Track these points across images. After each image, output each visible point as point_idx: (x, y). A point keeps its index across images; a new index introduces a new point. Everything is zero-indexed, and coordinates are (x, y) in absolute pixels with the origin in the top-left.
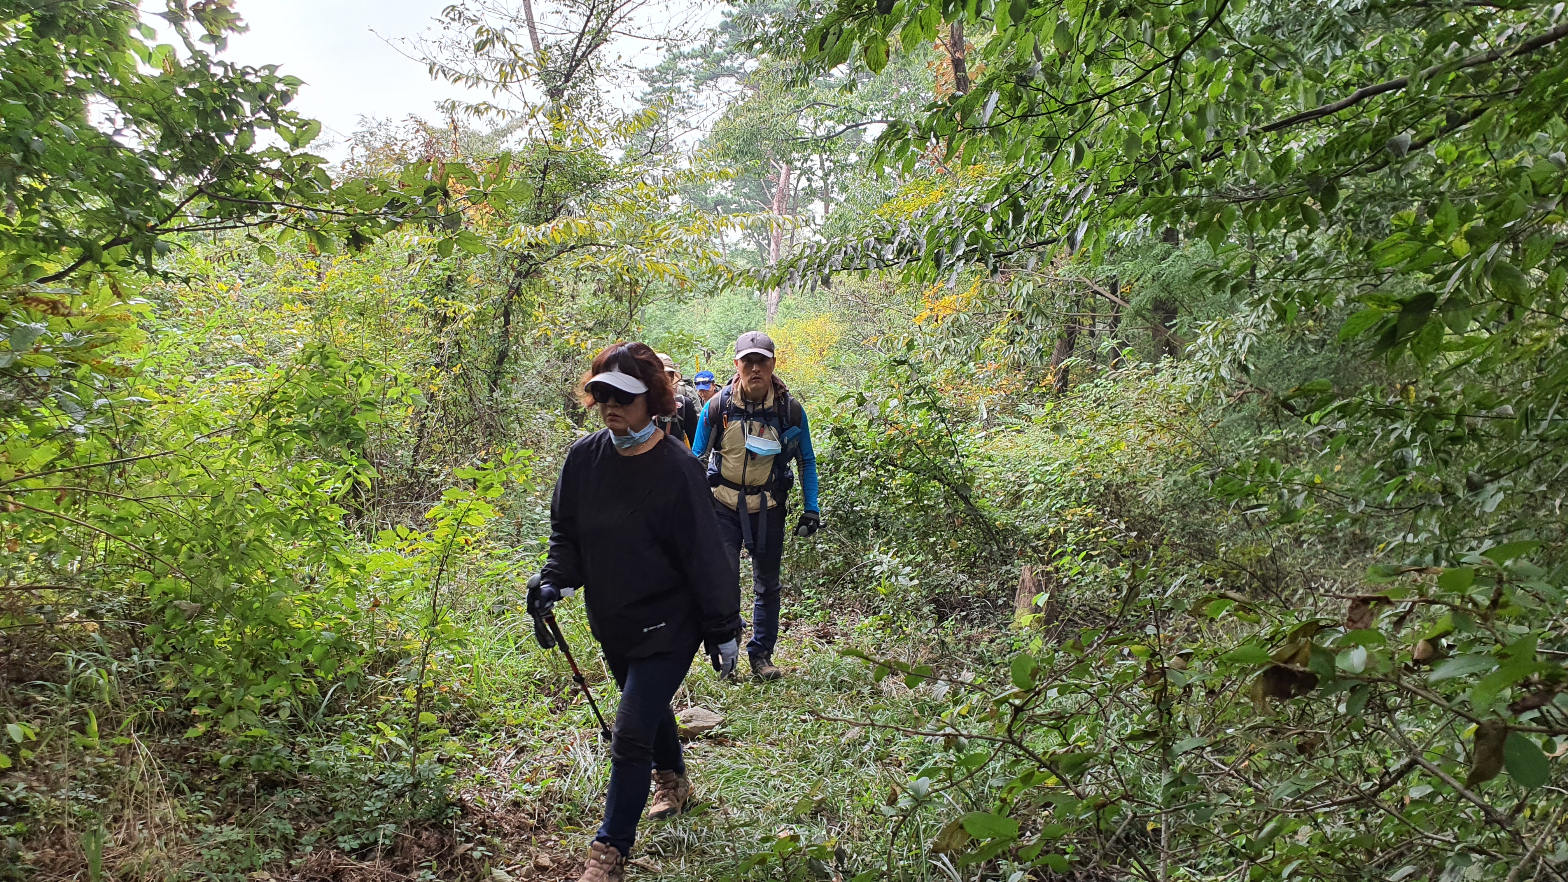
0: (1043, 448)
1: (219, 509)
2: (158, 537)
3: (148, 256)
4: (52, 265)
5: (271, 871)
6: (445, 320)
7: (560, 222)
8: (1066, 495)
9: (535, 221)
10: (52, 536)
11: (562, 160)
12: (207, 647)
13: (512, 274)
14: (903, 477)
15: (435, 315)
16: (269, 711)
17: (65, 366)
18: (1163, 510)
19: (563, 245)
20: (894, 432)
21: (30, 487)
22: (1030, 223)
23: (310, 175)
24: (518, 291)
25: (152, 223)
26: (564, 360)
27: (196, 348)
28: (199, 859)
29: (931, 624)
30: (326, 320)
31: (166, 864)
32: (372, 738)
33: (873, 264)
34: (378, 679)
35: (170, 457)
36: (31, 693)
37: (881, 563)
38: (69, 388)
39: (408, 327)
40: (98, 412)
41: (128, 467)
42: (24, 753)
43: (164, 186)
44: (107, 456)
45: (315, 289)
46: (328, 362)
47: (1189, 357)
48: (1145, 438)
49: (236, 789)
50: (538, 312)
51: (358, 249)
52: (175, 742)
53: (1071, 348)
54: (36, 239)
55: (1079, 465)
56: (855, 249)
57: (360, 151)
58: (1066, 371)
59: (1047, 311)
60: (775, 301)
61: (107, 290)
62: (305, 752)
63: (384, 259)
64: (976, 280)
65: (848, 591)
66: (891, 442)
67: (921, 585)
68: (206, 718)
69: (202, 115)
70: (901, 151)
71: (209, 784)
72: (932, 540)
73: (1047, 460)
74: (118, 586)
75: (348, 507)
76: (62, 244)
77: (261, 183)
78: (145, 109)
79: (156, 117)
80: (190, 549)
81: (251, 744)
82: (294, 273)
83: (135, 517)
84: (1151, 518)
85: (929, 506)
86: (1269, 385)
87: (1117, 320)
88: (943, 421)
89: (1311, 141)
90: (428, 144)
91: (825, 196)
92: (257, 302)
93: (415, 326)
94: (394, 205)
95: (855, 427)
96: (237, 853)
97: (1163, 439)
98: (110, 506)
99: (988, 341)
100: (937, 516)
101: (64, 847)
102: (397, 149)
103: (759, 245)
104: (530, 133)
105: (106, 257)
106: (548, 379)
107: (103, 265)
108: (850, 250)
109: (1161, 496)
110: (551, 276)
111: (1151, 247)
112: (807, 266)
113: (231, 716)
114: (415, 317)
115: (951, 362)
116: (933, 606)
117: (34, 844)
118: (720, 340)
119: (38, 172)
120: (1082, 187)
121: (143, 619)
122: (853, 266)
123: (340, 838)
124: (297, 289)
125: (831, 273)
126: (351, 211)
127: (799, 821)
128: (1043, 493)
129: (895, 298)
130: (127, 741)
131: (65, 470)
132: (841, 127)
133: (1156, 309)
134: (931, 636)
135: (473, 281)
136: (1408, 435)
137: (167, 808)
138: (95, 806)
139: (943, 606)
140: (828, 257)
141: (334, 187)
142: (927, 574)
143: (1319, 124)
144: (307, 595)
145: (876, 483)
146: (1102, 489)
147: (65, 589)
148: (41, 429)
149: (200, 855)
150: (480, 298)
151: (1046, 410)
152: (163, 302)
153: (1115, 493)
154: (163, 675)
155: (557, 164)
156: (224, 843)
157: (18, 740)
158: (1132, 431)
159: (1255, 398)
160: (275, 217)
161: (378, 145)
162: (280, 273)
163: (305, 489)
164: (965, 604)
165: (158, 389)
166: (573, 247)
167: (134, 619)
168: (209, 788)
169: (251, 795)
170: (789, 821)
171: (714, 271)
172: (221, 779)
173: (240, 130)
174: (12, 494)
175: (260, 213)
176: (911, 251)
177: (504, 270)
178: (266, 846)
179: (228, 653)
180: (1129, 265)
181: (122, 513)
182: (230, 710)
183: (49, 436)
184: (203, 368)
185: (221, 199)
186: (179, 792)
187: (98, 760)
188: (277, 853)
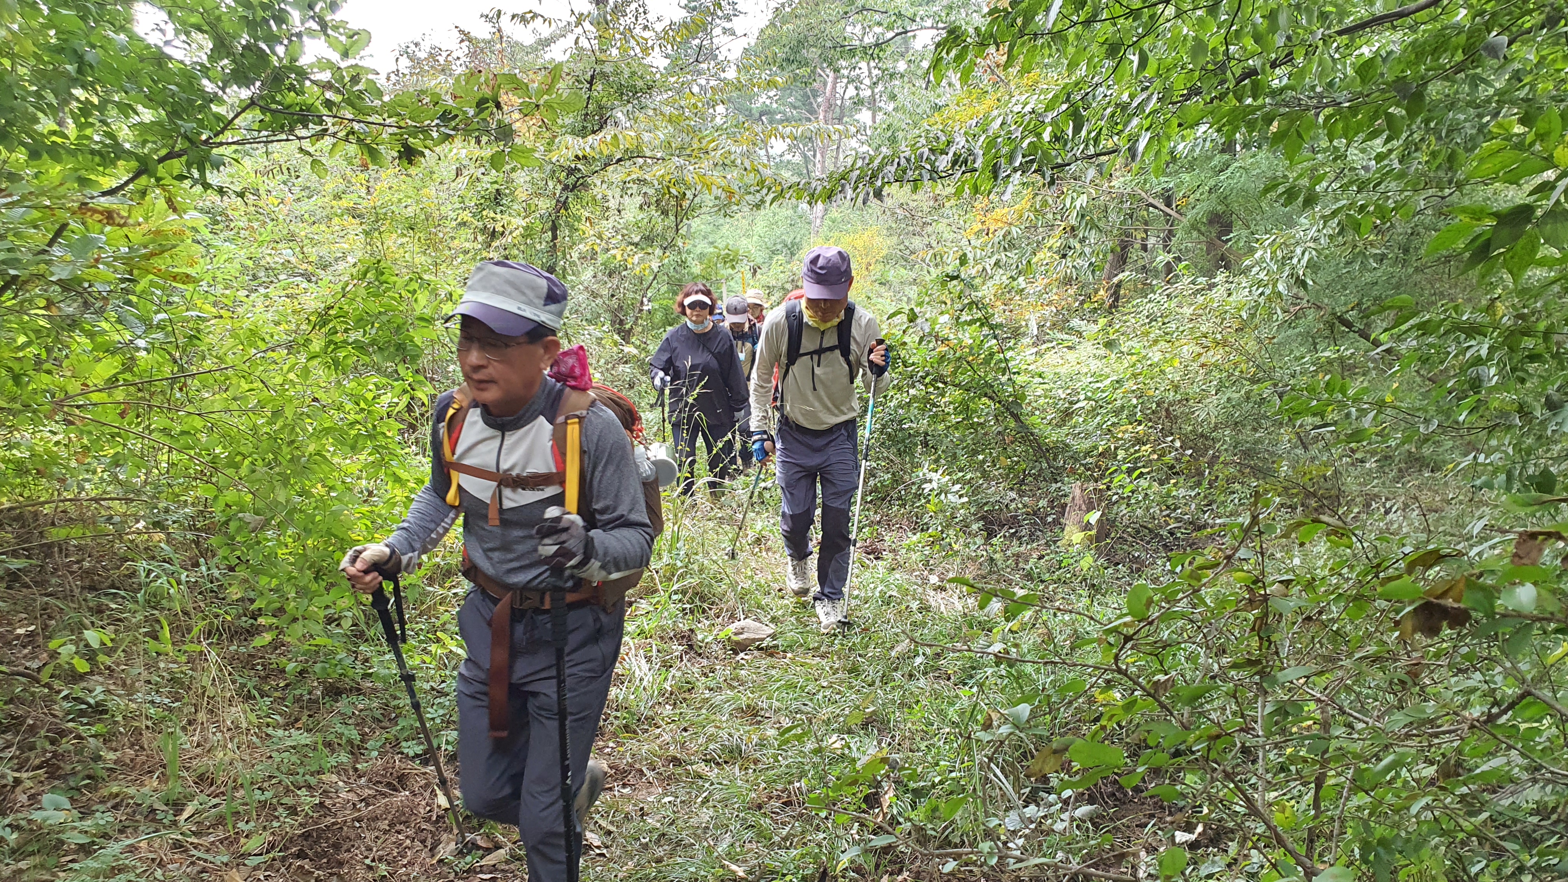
0: (1095, 365)
1: (280, 423)
2: (218, 450)
3: (202, 171)
4: (107, 178)
5: (338, 773)
6: (493, 234)
7: (608, 133)
8: (1117, 412)
9: (582, 132)
10: (119, 449)
11: (608, 68)
12: (271, 558)
13: (559, 187)
14: (953, 394)
15: (484, 230)
16: (330, 620)
17: (123, 280)
18: (1216, 428)
19: (610, 157)
20: (943, 349)
21: (94, 401)
22: (1089, 133)
23: (361, 86)
24: (565, 205)
25: (204, 137)
26: (610, 275)
27: (250, 263)
28: (270, 761)
29: (979, 541)
30: (376, 234)
31: (240, 765)
32: (433, 648)
33: (927, 176)
34: (437, 590)
35: (230, 372)
36: (104, 600)
37: (931, 481)
38: (129, 303)
39: (456, 242)
40: (158, 326)
41: (189, 382)
42: (101, 658)
43: (215, 98)
44: (168, 370)
45: (365, 203)
46: (383, 278)
47: (1245, 272)
48: (1200, 355)
49: (301, 695)
50: (584, 226)
51: (410, 162)
52: (243, 650)
53: (1124, 263)
54: (93, 152)
55: (1131, 383)
56: (908, 160)
57: (404, 62)
58: (1119, 285)
59: (1101, 224)
60: (820, 215)
61: (161, 204)
62: (367, 660)
63: (432, 173)
64: (1027, 192)
65: (895, 508)
66: (942, 358)
67: (969, 503)
68: (270, 628)
69: (251, 25)
70: (959, 58)
71: (276, 690)
72: (981, 457)
73: (1098, 377)
74: (183, 498)
75: (402, 421)
76: (118, 158)
77: (312, 94)
78: (194, 19)
79: (206, 28)
80: (252, 463)
81: (315, 653)
82: (342, 187)
83: (197, 431)
84: (1202, 435)
85: (979, 424)
86: (1326, 300)
87: (1171, 234)
88: (995, 337)
89: (1384, 46)
90: (473, 55)
91: (872, 104)
92: (306, 216)
93: (464, 240)
94: (446, 117)
95: (905, 344)
96: (305, 756)
97: (1215, 356)
98: (172, 420)
99: (1040, 255)
100: (986, 434)
101: (142, 748)
102: (441, 59)
103: (805, 157)
104: (576, 43)
105: (161, 170)
106: (595, 295)
107: (158, 180)
108: (903, 161)
109: (1214, 412)
110: (598, 187)
111: (1210, 158)
112: (859, 178)
113: (295, 625)
114: (466, 233)
115: (1001, 278)
116: (982, 523)
117: (114, 744)
118: (765, 254)
119: (92, 84)
120: (1144, 95)
121: (207, 530)
122: (906, 177)
123: (404, 744)
124: (345, 203)
125: (883, 185)
126: (402, 124)
127: (850, 732)
128: (1094, 409)
129: (946, 211)
130: (198, 648)
131: (127, 383)
132: (890, 35)
133: (1211, 222)
134: (979, 553)
135: (521, 195)
136: (1484, 352)
137: (237, 713)
138: (170, 710)
139: (993, 524)
140: (880, 168)
141: (386, 98)
142: (976, 490)
143: (1394, 28)
144: (365, 509)
145: (926, 400)
146: (1154, 405)
147: (132, 500)
148: (103, 344)
149: (271, 757)
150: (528, 212)
151: (1100, 326)
152: (216, 218)
153: (1167, 410)
154: (230, 585)
155: (604, 75)
156: (294, 747)
157: (95, 645)
158: (1186, 348)
159: (1311, 314)
160: (326, 130)
161: (422, 55)
162: (330, 187)
163: (363, 405)
164: (1014, 521)
165: (215, 304)
166: (620, 160)
167: (198, 530)
168: (277, 694)
169: (316, 701)
170: (840, 731)
171: (761, 183)
172: (287, 685)
173: (290, 41)
174: (78, 407)
175: (311, 125)
176: (966, 162)
177: (550, 183)
178: (333, 751)
179: (291, 564)
180: (1186, 177)
181: (186, 428)
182: (295, 620)
183: (111, 350)
184: (255, 283)
185: (274, 112)
186: (249, 697)
187: (171, 665)
188: (344, 757)
